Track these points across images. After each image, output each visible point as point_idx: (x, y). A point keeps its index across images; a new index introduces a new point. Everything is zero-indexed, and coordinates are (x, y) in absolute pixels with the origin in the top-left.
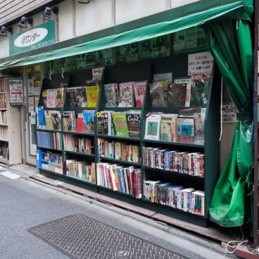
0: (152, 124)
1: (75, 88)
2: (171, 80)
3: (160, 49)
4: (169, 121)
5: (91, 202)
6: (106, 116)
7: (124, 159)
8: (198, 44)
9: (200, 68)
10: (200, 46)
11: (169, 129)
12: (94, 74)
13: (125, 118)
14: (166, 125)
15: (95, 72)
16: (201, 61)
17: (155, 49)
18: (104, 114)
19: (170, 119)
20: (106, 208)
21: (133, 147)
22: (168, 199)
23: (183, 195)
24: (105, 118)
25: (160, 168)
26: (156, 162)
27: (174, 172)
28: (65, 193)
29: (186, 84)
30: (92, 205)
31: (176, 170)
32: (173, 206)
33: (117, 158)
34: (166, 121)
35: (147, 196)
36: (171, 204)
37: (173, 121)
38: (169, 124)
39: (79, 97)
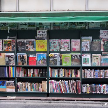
0: (86, 59)
1: (25, 40)
2: (91, 40)
3: (81, 26)
4: (97, 57)
5: (50, 102)
6: (56, 56)
7: (66, 77)
8: (101, 26)
9: (105, 36)
10: (102, 27)
11: (97, 60)
12: (38, 33)
13: (70, 56)
14: (96, 59)
15: (39, 32)
16: (106, 33)
17: (78, 25)
18: (54, 55)
19: (98, 56)
20: (63, 103)
21: (72, 70)
22: (97, 90)
23: (104, 87)
24: (55, 57)
25: (92, 78)
26: (91, 76)
27: (100, 78)
28: (25, 102)
29: (101, 42)
30: (51, 103)
31: (101, 78)
32: (100, 93)
33: (61, 76)
34: (96, 57)
35: (84, 91)
36: (98, 92)
37: (100, 57)
38: (97, 58)
39: (28, 45)
